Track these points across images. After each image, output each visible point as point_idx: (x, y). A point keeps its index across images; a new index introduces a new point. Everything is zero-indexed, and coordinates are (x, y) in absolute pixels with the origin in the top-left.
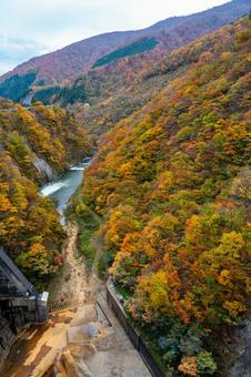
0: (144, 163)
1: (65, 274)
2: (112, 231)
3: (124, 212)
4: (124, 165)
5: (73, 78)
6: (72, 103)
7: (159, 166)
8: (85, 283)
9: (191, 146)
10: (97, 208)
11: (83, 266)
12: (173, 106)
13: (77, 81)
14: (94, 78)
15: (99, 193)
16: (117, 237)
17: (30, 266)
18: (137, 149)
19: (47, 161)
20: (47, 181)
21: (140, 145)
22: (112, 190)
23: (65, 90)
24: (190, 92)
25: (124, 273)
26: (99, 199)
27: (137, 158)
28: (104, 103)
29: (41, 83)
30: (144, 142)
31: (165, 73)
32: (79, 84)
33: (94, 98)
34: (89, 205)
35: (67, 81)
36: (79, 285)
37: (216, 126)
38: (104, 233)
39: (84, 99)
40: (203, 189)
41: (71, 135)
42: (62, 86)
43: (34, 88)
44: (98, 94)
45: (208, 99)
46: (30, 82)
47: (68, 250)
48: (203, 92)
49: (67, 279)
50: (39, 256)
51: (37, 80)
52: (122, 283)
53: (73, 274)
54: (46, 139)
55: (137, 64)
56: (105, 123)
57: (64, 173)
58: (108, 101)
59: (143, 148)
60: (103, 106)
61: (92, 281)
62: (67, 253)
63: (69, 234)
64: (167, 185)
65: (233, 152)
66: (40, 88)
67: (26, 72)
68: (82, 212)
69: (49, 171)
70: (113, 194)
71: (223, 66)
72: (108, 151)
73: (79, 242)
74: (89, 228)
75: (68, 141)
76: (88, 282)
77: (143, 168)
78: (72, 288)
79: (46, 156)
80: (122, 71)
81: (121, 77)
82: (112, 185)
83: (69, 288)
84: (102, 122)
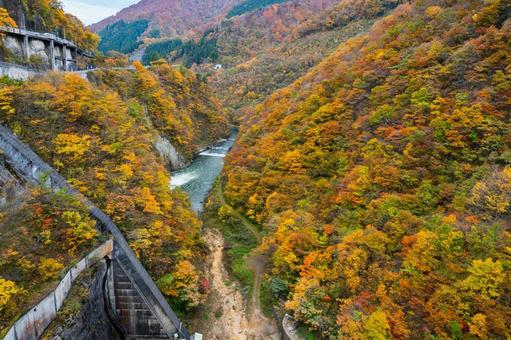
0: (319, 152)
1: (215, 307)
2: (285, 246)
3: (297, 220)
4: (289, 153)
5: (200, 28)
6: (198, 63)
7: (342, 157)
8: (245, 322)
9: (395, 132)
10: (250, 212)
11: (238, 295)
12: (360, 76)
13: (206, 34)
14: (230, 31)
15: (252, 191)
16: (293, 256)
17: (176, 293)
18: (309, 132)
19: (172, 142)
20: (172, 169)
21: (311, 126)
22: (272, 188)
23: (190, 46)
24: (385, 58)
25: (313, 309)
26: (252, 199)
27: (310, 145)
28: (245, 65)
29: (155, 34)
30: (318, 122)
31: (329, 29)
32: (209, 38)
33: (230, 58)
34: (235, 207)
35: (191, 32)
36: (236, 324)
37: (432, 106)
38: (272, 249)
39: (215, 58)
40: (418, 193)
41: (202, 108)
42: (185, 39)
43: (146, 40)
44: (234, 52)
45: (417, 68)
46: (140, 32)
47: (213, 272)
48: (406, 59)
49: (218, 315)
50: (188, 279)
51: (150, 29)
52: (310, 325)
53: (225, 307)
54: (172, 110)
55: (289, 15)
56: (246, 93)
57: (192, 160)
58: (250, 62)
59: (316, 130)
60: (243, 70)
61: (255, 320)
62: (212, 276)
63: (211, 248)
64: (360, 184)
65: (462, 144)
66: (154, 40)
67: (134, 18)
68: (228, 217)
69: (174, 155)
70: (275, 194)
71: (430, 25)
72: (261, 132)
73: (227, 261)
74: (239, 240)
75: (197, 115)
76: (249, 320)
77: (318, 158)
78: (227, 328)
79: (171, 134)
80: (268, 23)
81: (267, 30)
82: (272, 181)
83: (222, 328)
84: (241, 91)
